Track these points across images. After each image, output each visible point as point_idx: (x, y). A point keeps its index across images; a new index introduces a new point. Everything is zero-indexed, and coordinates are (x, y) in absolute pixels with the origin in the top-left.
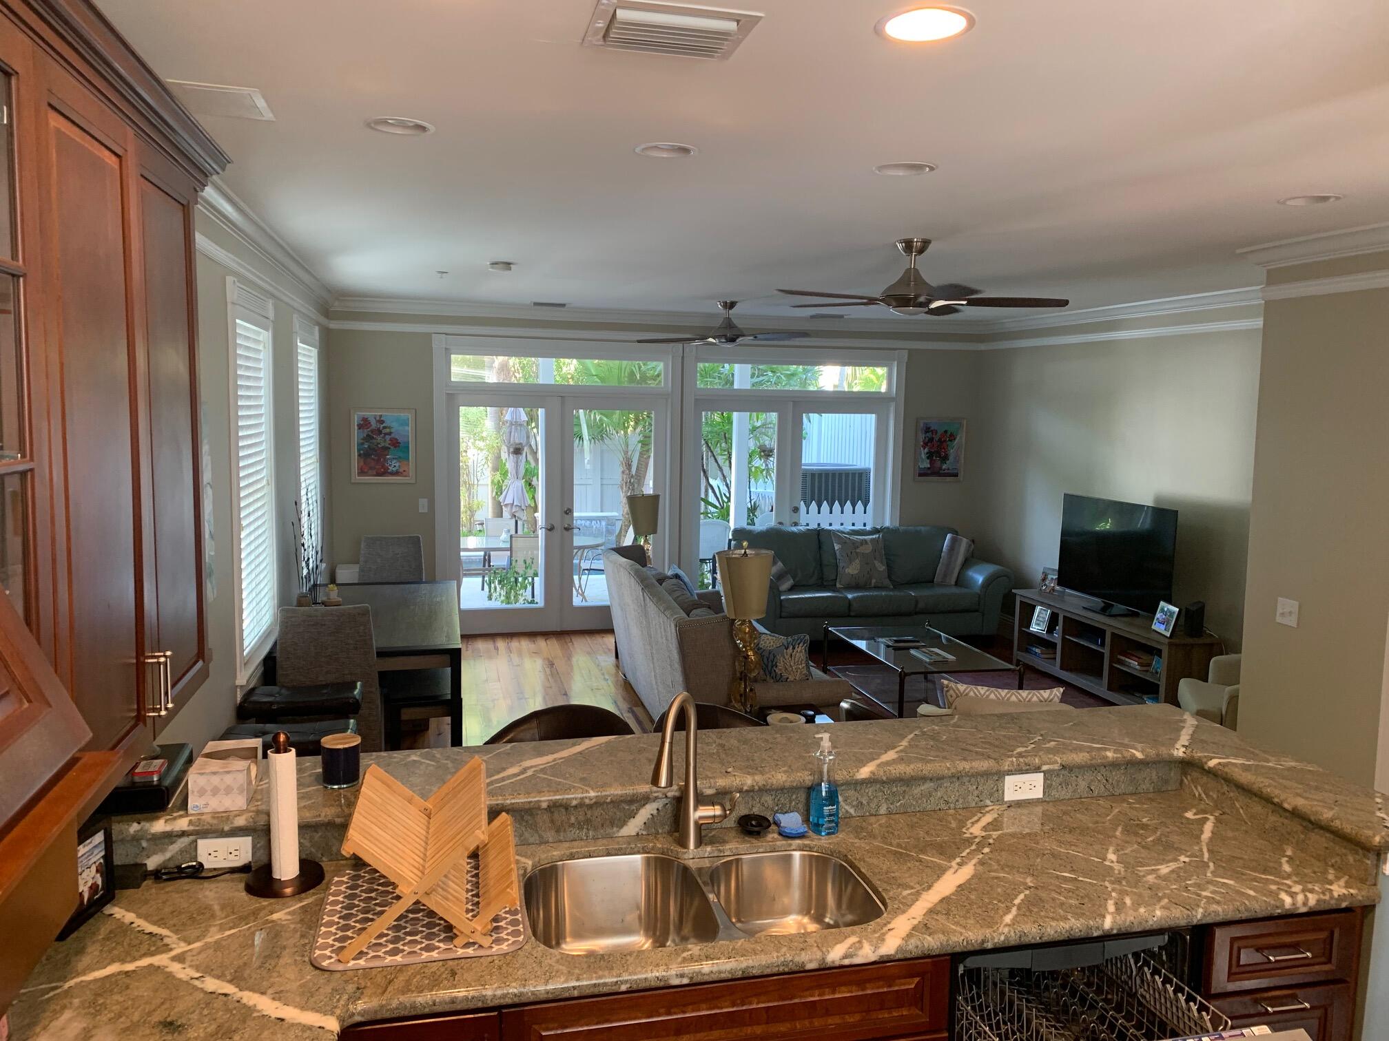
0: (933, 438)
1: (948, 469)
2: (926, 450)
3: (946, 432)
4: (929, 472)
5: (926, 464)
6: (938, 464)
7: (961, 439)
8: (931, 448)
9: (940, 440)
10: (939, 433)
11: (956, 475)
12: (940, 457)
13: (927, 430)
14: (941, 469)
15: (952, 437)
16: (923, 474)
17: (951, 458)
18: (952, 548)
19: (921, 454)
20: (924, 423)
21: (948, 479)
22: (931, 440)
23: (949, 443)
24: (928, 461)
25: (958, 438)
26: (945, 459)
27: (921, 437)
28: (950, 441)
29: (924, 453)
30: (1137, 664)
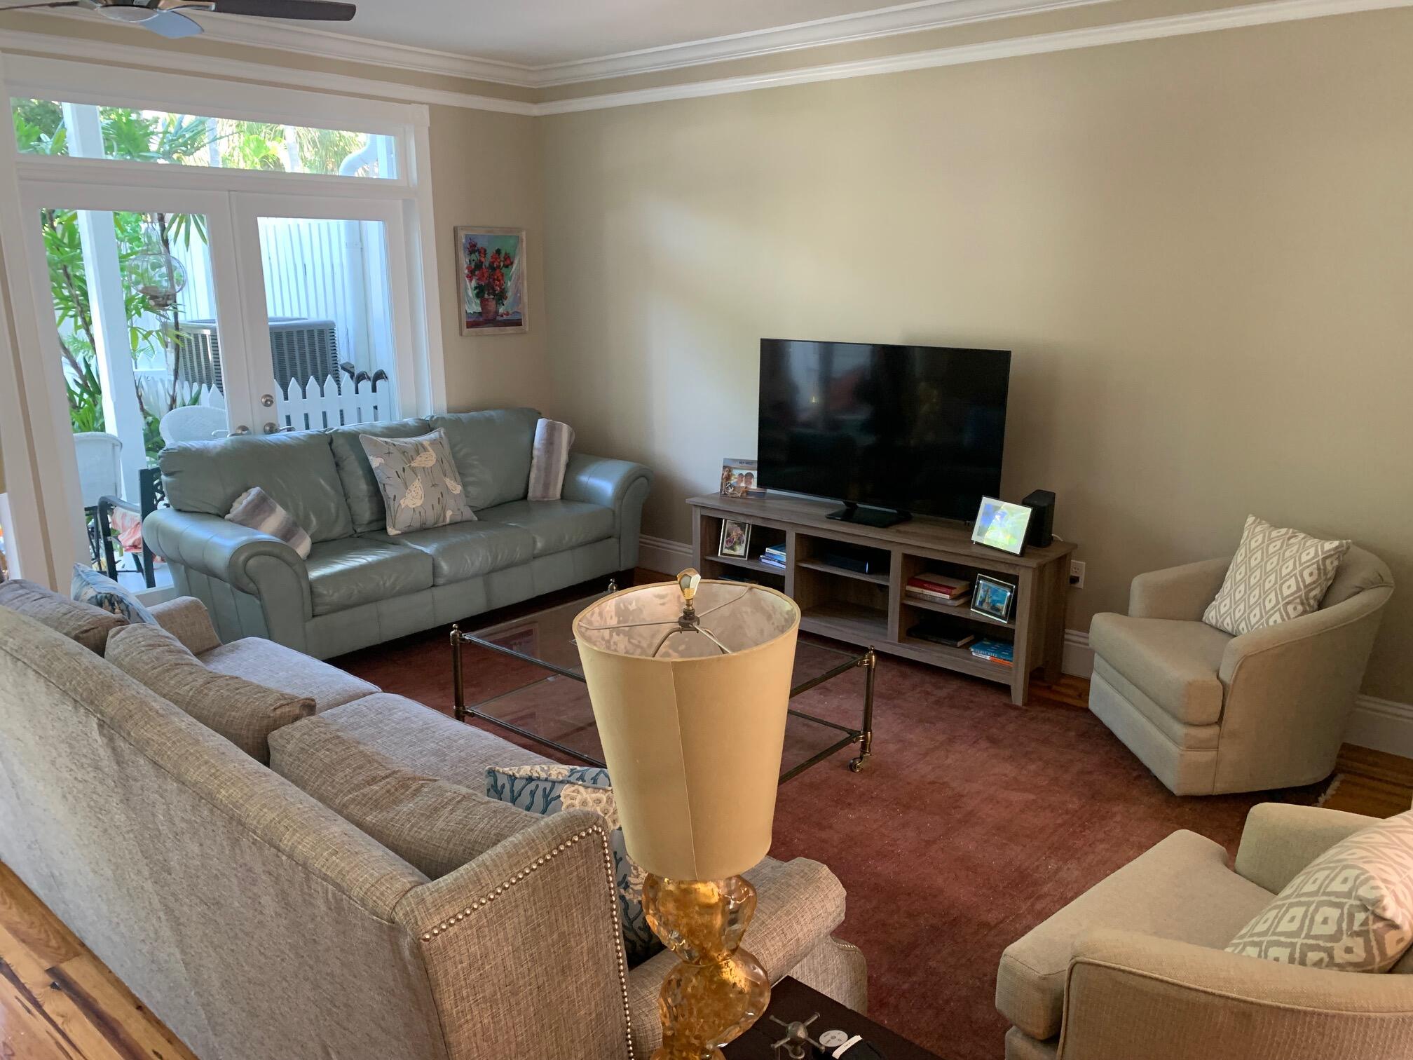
0: (481, 262)
1: (507, 314)
2: (474, 283)
3: (498, 251)
4: (481, 319)
5: (475, 307)
6: (492, 305)
7: (520, 264)
8: (479, 279)
9: (491, 267)
10: (490, 252)
11: (518, 323)
12: (494, 294)
13: (473, 248)
14: (497, 312)
15: (508, 262)
16: (475, 323)
17: (510, 294)
18: (550, 441)
19: (466, 289)
20: (466, 236)
21: (510, 329)
22: (479, 266)
23: (504, 270)
24: (478, 302)
25: (516, 262)
26: (501, 297)
27: (464, 261)
28: (507, 266)
29: (470, 286)
30: (948, 597)
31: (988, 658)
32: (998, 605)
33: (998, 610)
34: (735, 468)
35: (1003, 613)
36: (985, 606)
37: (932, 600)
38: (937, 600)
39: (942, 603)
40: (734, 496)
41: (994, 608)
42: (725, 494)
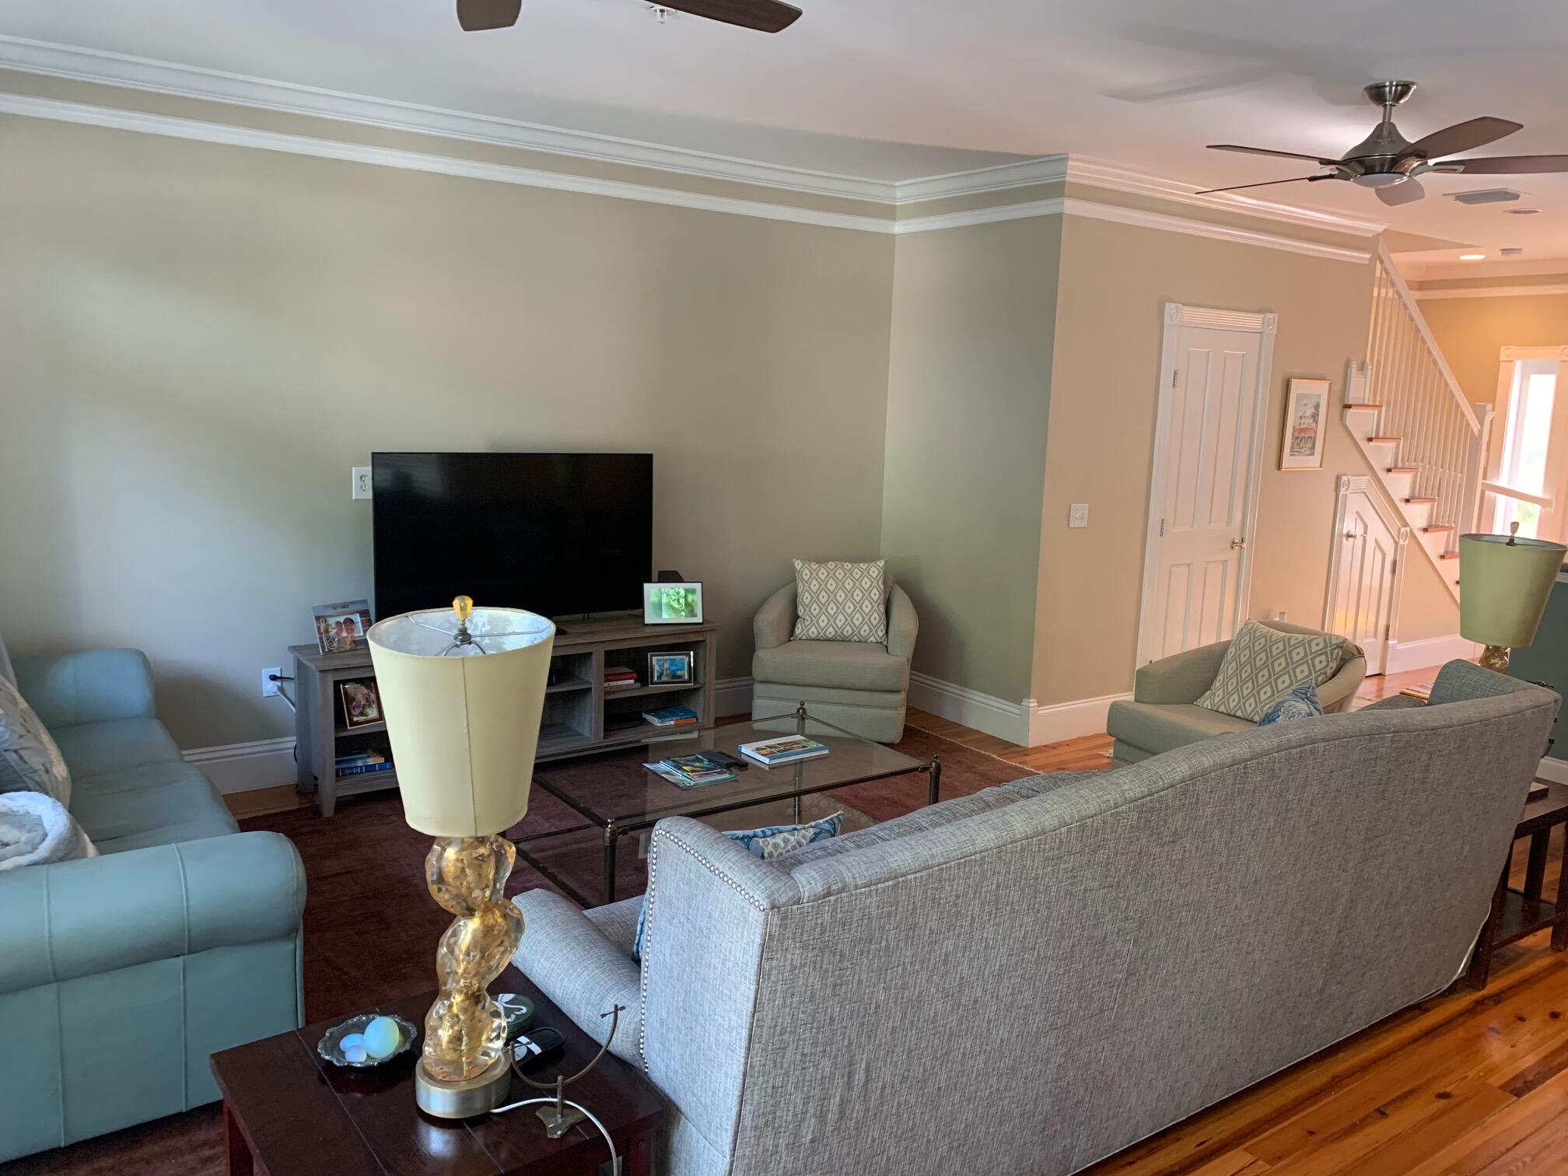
30: (632, 681)
31: (672, 723)
32: (679, 673)
33: (680, 677)
34: (331, 616)
35: (686, 677)
36: (664, 679)
37: (620, 690)
38: (624, 688)
39: (628, 688)
40: (341, 650)
41: (674, 676)
42: (330, 651)
